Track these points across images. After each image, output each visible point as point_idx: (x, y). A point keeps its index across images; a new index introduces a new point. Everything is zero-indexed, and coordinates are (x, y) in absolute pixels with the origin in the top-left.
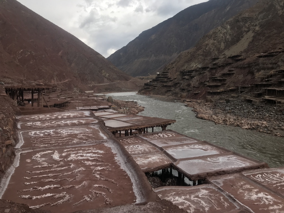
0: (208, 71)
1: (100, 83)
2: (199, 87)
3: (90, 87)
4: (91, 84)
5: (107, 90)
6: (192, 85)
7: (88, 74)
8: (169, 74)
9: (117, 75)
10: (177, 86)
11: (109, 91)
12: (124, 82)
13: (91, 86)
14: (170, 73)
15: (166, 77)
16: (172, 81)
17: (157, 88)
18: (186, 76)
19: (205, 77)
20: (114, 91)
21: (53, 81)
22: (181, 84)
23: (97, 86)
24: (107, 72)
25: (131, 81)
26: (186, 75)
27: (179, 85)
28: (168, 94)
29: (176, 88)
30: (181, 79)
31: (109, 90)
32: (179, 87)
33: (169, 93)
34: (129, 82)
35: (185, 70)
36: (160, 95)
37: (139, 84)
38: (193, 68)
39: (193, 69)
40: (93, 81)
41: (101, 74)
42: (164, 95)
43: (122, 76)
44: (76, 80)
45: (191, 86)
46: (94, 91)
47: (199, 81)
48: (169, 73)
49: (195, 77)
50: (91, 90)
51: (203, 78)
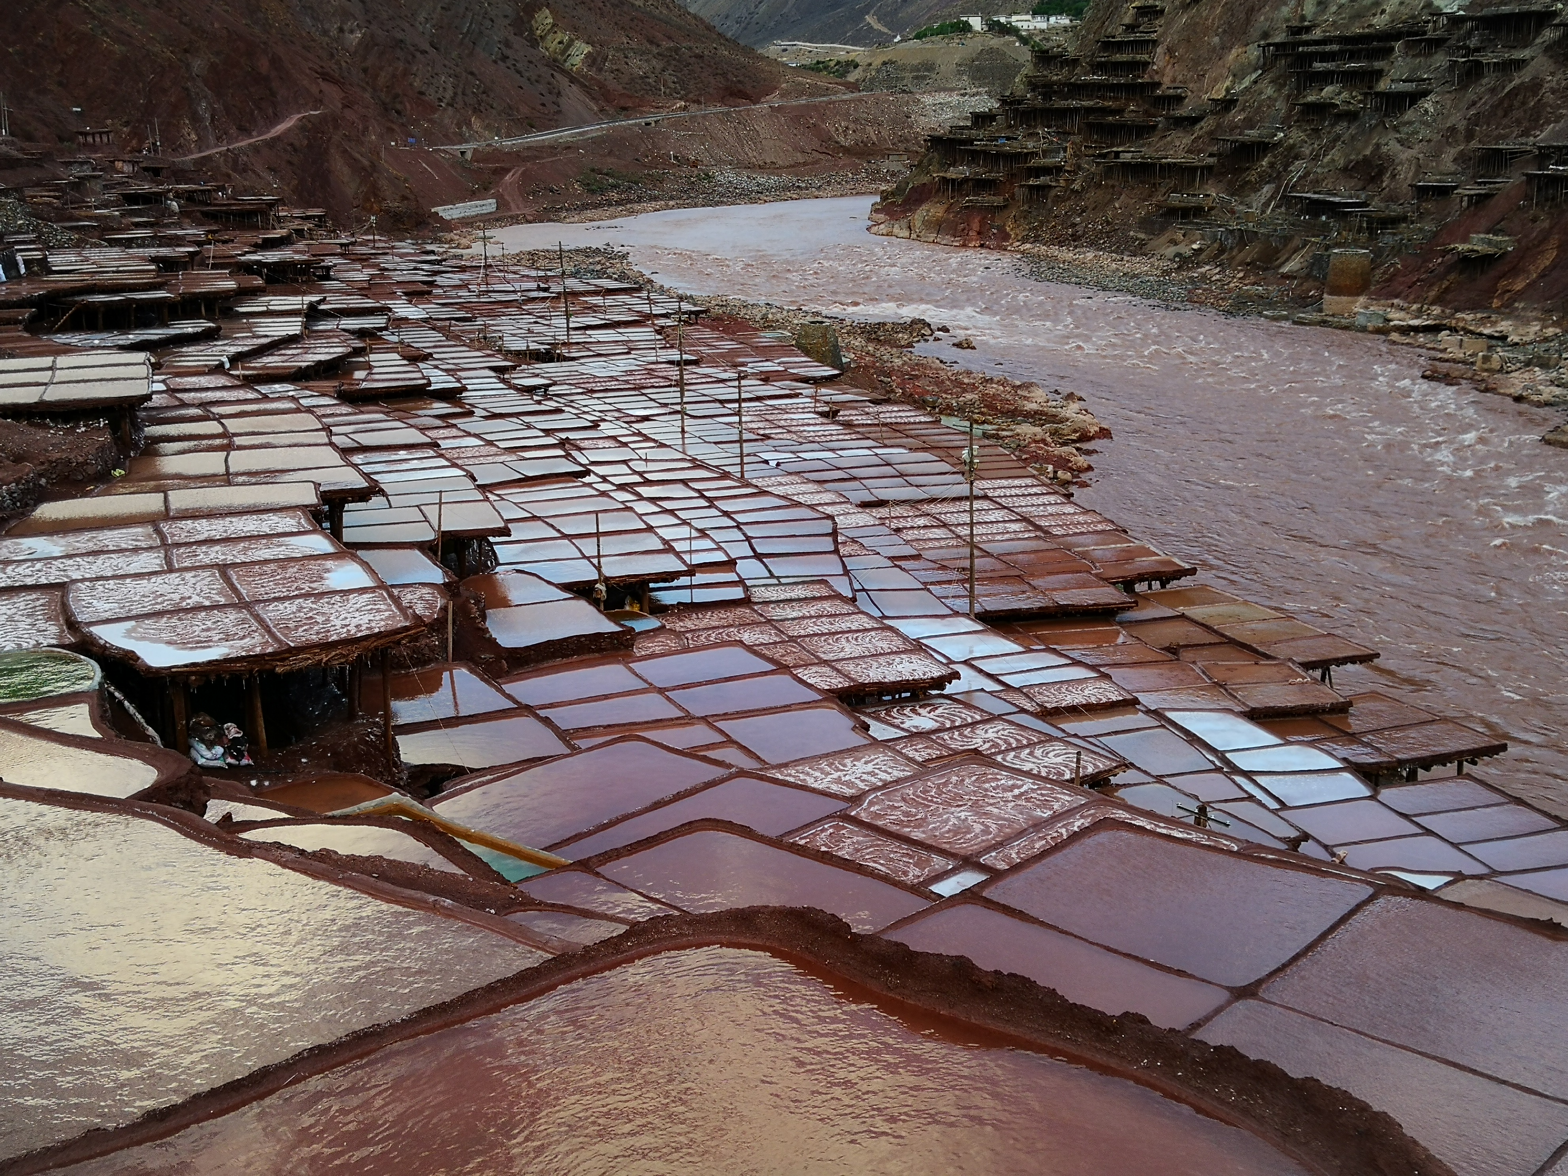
0: (1548, 49)
1: (530, 125)
2: (1488, 196)
3: (460, 162)
4: (464, 140)
5: (602, 191)
6: (1405, 175)
7: (427, 47)
8: (1160, 58)
9: (655, 51)
10: (1253, 177)
11: (619, 203)
12: (728, 114)
13: (469, 156)
14: (1170, 51)
15: (1134, 90)
16: (1194, 121)
17: (1062, 183)
18: (1328, 90)
19: (1524, 103)
20: (655, 198)
21: (194, 137)
22: (1292, 154)
23: (517, 157)
24: (575, 29)
25: (775, 100)
26: (1326, 78)
27: (1272, 165)
28: (1175, 243)
29: (1240, 189)
30: (1281, 106)
31: (614, 186)
32: (1275, 176)
33: (1179, 236)
34: (762, 107)
35: (1308, 30)
36: (1093, 244)
37: (852, 126)
38: (1385, 18)
39: (1380, 22)
40: (476, 111)
41: (534, 42)
42: (1140, 250)
43: (700, 57)
44: (345, 106)
45: (1394, 176)
46: (502, 204)
47: (1470, 135)
48: (1159, 50)
49: (1428, 104)
50: (473, 195)
51: (1500, 113)
